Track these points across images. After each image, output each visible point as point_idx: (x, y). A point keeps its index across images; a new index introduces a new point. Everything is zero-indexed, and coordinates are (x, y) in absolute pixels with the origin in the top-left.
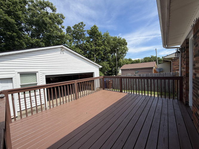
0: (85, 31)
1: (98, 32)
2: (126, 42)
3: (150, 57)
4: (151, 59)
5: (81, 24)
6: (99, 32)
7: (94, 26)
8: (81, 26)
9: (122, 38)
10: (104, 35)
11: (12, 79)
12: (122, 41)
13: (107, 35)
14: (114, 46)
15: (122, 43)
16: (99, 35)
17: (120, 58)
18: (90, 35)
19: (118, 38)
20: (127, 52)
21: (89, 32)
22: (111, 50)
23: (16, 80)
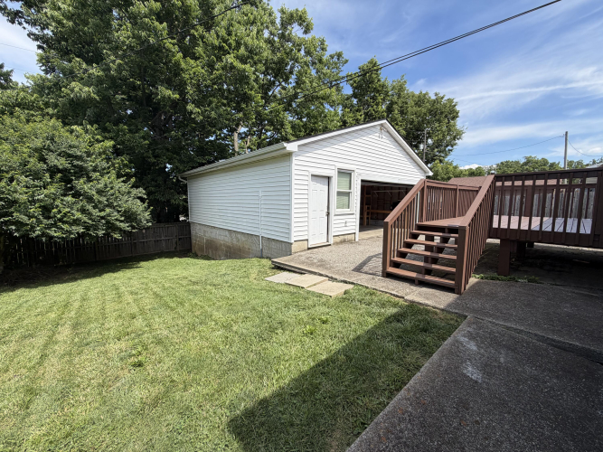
0: (343, 77)
1: (379, 80)
2: (457, 108)
3: (523, 161)
4: (526, 167)
5: (335, 59)
6: (382, 80)
7: (371, 62)
8: (336, 64)
9: (446, 98)
10: (393, 88)
11: (329, 178)
12: (445, 105)
13: (401, 89)
14: (416, 123)
15: (442, 113)
16: (381, 90)
17: (433, 160)
18: (355, 88)
19: (433, 98)
20: (457, 141)
21: (355, 82)
22: (408, 134)
23: (334, 181)
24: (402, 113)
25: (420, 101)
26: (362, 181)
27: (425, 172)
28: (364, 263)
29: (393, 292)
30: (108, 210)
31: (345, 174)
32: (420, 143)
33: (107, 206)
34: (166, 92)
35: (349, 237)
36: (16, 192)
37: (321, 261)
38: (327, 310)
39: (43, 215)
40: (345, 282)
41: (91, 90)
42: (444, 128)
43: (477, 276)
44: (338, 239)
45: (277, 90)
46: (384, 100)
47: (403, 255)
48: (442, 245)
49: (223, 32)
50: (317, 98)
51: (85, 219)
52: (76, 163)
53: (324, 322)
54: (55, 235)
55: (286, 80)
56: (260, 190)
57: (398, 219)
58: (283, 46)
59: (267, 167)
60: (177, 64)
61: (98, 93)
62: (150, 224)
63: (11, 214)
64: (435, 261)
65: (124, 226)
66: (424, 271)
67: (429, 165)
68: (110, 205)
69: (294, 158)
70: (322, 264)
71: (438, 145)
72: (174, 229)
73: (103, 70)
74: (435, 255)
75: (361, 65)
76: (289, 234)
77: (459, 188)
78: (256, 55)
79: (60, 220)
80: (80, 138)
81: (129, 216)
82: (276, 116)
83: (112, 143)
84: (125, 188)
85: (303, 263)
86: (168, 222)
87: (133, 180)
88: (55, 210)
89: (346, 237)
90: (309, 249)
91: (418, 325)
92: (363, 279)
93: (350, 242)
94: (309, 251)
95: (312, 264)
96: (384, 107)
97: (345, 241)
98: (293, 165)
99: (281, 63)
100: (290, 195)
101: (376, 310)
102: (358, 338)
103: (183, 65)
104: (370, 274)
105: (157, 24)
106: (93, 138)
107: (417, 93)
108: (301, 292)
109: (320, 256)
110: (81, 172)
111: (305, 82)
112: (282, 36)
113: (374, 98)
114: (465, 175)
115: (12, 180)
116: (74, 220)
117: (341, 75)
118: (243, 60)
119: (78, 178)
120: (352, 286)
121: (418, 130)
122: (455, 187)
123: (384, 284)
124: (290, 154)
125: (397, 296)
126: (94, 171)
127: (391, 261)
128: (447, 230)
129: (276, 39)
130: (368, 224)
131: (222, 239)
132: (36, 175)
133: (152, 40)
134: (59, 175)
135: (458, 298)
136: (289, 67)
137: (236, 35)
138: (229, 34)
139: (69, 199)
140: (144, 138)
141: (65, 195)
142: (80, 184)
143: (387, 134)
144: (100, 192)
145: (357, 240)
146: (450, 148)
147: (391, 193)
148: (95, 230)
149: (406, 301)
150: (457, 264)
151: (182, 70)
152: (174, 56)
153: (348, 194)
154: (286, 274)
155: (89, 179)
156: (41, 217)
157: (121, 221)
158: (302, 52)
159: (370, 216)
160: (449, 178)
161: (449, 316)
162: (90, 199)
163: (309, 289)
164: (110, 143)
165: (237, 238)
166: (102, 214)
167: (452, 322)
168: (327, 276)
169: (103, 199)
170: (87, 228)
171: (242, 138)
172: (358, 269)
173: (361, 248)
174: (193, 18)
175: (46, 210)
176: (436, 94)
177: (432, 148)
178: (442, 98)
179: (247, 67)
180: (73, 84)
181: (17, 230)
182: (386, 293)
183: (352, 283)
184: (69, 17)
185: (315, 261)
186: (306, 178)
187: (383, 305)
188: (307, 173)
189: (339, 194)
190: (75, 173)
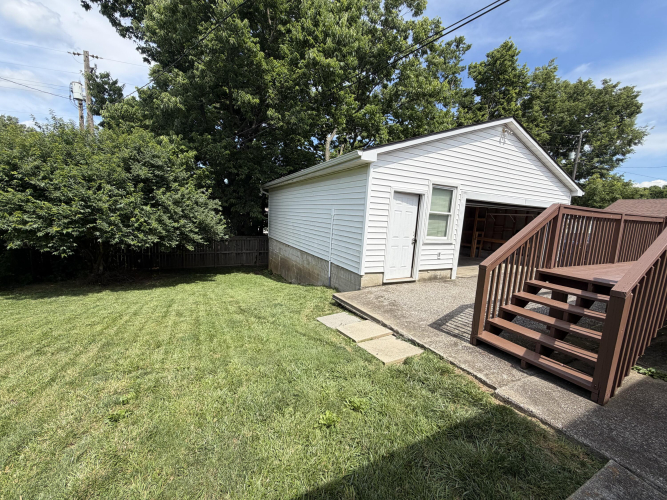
0: (463, 69)
1: (514, 69)
2: (639, 100)
5: (453, 47)
6: (519, 68)
7: (504, 46)
8: (455, 52)
9: (620, 87)
10: (535, 77)
11: (419, 196)
12: (619, 97)
13: (548, 77)
14: (567, 123)
15: (612, 108)
16: (518, 81)
17: (589, 173)
18: (478, 82)
19: (599, 86)
20: (633, 147)
21: (480, 73)
22: (553, 138)
23: (427, 201)
24: (546, 110)
25: (578, 91)
26: (468, 201)
27: (571, 191)
28: (450, 316)
29: (479, 375)
30: (182, 222)
31: (444, 191)
32: (571, 150)
33: (182, 216)
34: (247, 97)
35: (443, 273)
36: (100, 200)
37: (393, 304)
38: (369, 387)
39: (122, 222)
40: (413, 343)
41: (178, 99)
42: (613, 129)
43: (643, 370)
44: (426, 275)
45: (377, 89)
46: (519, 94)
47: (509, 316)
48: (578, 310)
49: (308, 23)
50: (424, 95)
51: (160, 229)
52: (157, 172)
53: (356, 409)
54: (132, 243)
55: (388, 76)
56: (334, 207)
57: (531, 239)
58: (384, 35)
59: (342, 180)
60: (259, 65)
61: (184, 103)
62: (227, 237)
63: (94, 221)
64: (562, 335)
65: (197, 238)
66: (538, 348)
67: (582, 181)
68: (185, 216)
69: (372, 170)
70: (393, 309)
71: (599, 152)
72: (254, 242)
73: (189, 78)
74: (563, 325)
75: (490, 51)
76: (359, 263)
77: (625, 218)
78: (345, 46)
79: (138, 229)
80: (164, 148)
81: (203, 228)
82: (370, 119)
83: (195, 153)
84: (203, 199)
85: (368, 303)
86: (250, 235)
87: (210, 191)
88: (133, 219)
89: (438, 273)
90: (384, 284)
91: (503, 459)
92: (440, 344)
93: (444, 280)
94: (384, 288)
95: (378, 308)
96: (519, 103)
97: (435, 277)
98: (370, 178)
99: (382, 55)
100: (363, 217)
101: (441, 403)
102: (392, 456)
103: (265, 66)
104: (455, 336)
105: (238, 21)
106: (178, 148)
107: (573, 82)
108: (348, 349)
109: (393, 297)
110: (162, 182)
111: (409, 77)
112: (385, 23)
113: (505, 93)
114: (642, 196)
115: (99, 188)
116: (150, 229)
117: (461, 65)
118: (328, 54)
119: (158, 188)
120: (420, 351)
121: (569, 132)
122: (618, 217)
123: (469, 358)
124: (366, 166)
125: (484, 383)
126: (175, 181)
127: (487, 322)
128: (590, 287)
129: (379, 27)
130: (477, 256)
131: (295, 259)
132: (121, 184)
133: (232, 40)
134: (142, 185)
135: (595, 411)
136: (392, 60)
137: (324, 25)
138: (316, 24)
139: (148, 208)
140: (226, 148)
141: (146, 204)
142: (159, 193)
143: (514, 138)
144: (177, 203)
145: (453, 278)
146: (619, 157)
147: (515, 218)
148: (169, 240)
149: (496, 396)
150: (603, 347)
151: (264, 72)
152: (255, 56)
153: (446, 218)
154: (344, 315)
155: (169, 189)
156: (121, 225)
157: (196, 233)
158: (410, 41)
159: (481, 246)
160: (614, 200)
161: (568, 449)
162: (166, 210)
163: (362, 345)
164: (192, 153)
165: (308, 260)
166: (176, 225)
167: (573, 466)
168: (391, 329)
169: (179, 210)
170: (162, 238)
171: (335, 147)
172: (438, 325)
173: (455, 291)
174: (281, 12)
175: (125, 219)
176: (605, 82)
177: (590, 157)
178: (615, 87)
179: (332, 61)
180: (163, 94)
181: (101, 237)
182: (469, 373)
183: (422, 347)
184: (161, 27)
185: (386, 303)
186: (387, 195)
187: (455, 396)
188: (388, 189)
189: (432, 216)
190: (157, 182)
